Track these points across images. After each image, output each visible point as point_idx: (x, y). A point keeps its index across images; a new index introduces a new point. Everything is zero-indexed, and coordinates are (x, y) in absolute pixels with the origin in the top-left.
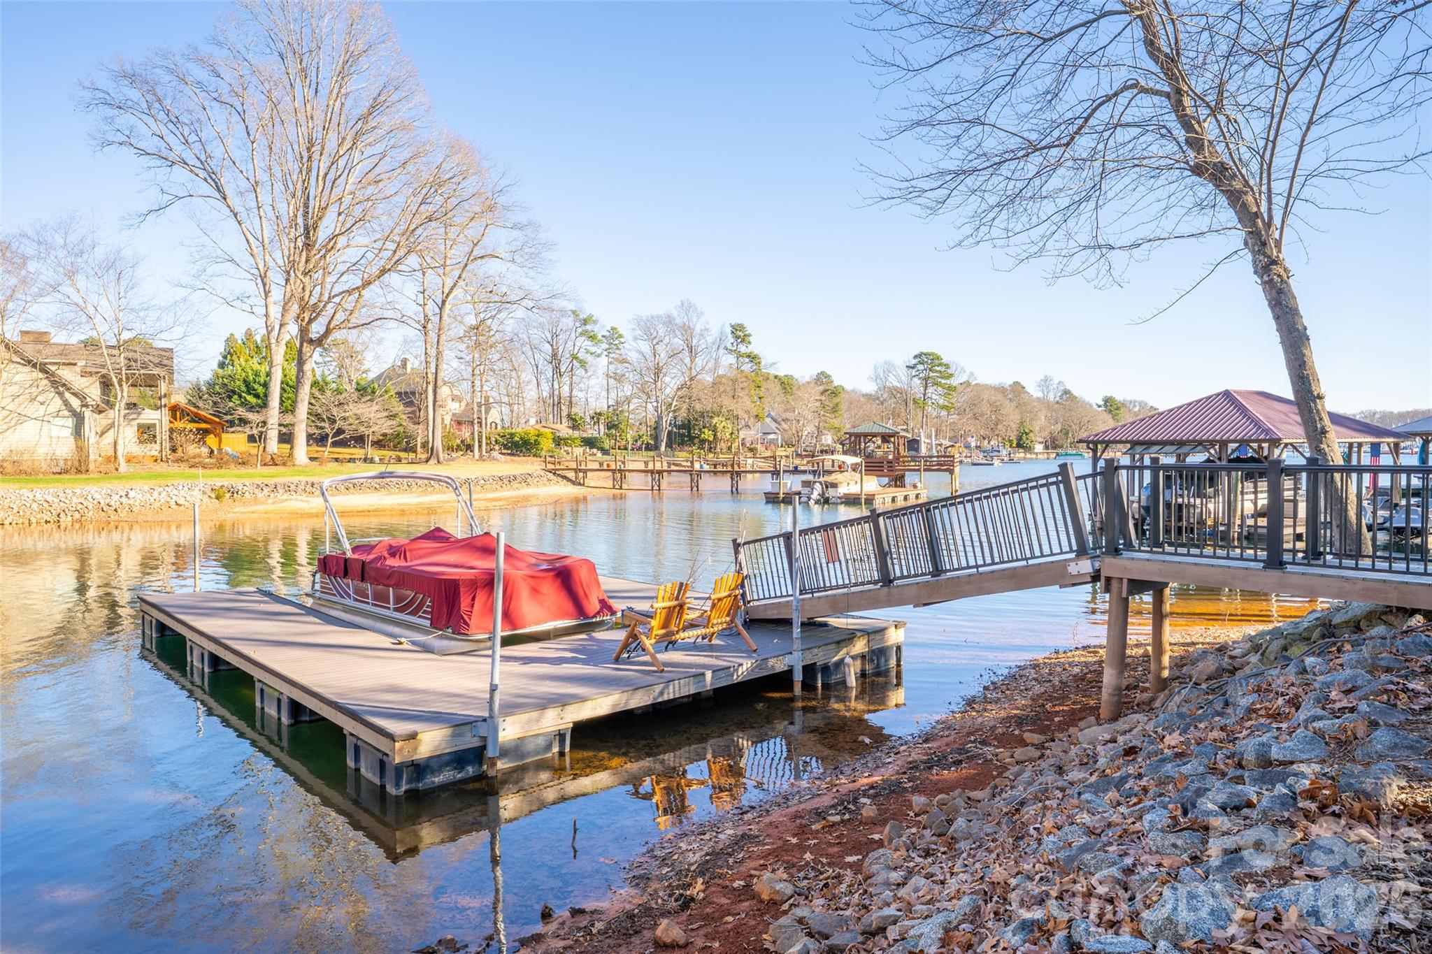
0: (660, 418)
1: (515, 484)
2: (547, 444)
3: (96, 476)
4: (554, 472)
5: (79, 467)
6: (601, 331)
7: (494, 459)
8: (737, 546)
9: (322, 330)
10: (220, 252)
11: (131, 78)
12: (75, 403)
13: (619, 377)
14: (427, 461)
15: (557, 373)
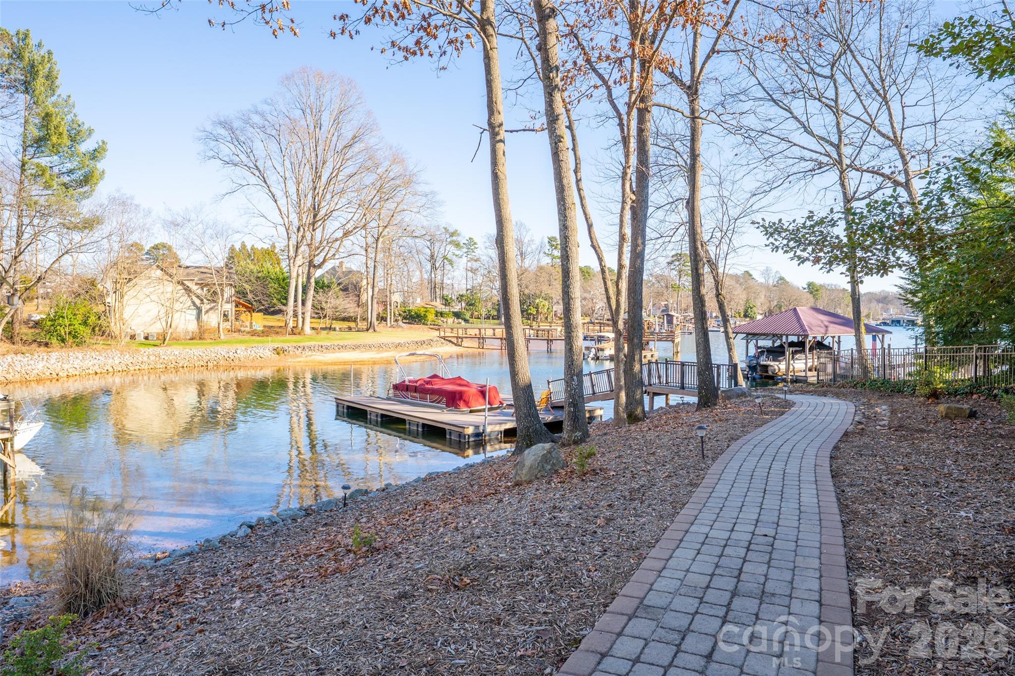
1: (424, 346)
2: (431, 317)
3: (210, 341)
4: (444, 338)
5: (200, 335)
6: (462, 240)
7: (400, 326)
8: (549, 382)
9: (321, 260)
10: (256, 212)
11: (225, 124)
12: (198, 302)
13: (474, 271)
14: (367, 330)
15: (434, 267)
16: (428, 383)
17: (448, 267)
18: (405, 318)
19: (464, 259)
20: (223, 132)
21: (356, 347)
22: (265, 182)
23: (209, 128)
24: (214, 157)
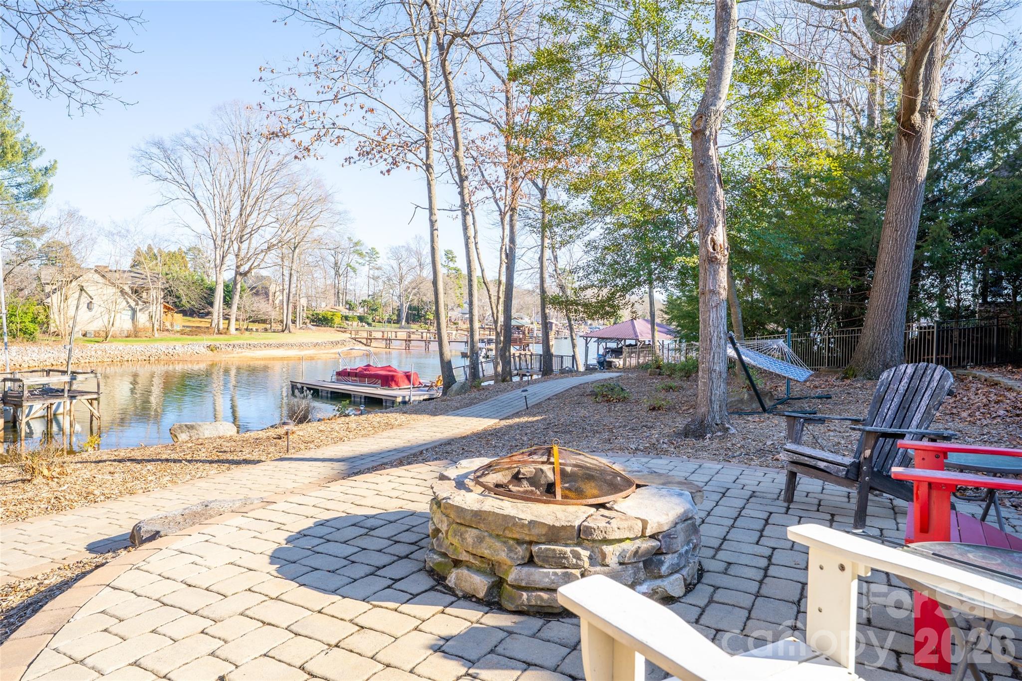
0: (402, 305)
1: (339, 345)
2: (337, 320)
3: (147, 339)
4: (355, 339)
5: (135, 334)
6: (365, 250)
9: (247, 269)
10: (181, 222)
11: (158, 144)
12: (133, 304)
13: (376, 278)
14: (283, 331)
15: (337, 274)
16: (365, 370)
17: (351, 274)
18: (313, 321)
19: (367, 268)
20: (155, 150)
21: (280, 346)
22: (194, 197)
23: (143, 147)
24: (144, 172)
